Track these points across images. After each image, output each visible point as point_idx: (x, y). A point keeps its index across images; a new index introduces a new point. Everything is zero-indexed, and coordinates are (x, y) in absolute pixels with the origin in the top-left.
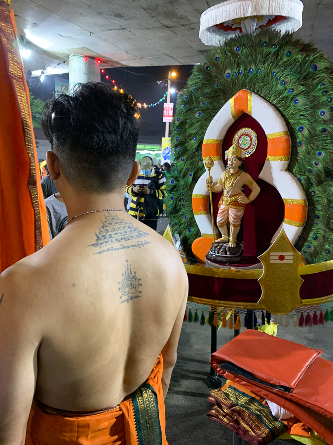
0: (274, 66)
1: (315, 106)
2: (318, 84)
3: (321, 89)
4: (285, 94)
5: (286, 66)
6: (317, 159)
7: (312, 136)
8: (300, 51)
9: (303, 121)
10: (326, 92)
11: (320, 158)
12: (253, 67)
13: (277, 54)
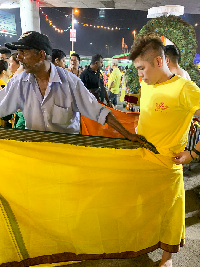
0: (174, 29)
1: (188, 44)
2: (189, 36)
3: (190, 38)
4: (178, 39)
5: (179, 29)
6: (187, 61)
7: (186, 54)
8: (184, 24)
9: (183, 49)
10: (192, 39)
11: (188, 61)
12: (167, 28)
13: (176, 25)
